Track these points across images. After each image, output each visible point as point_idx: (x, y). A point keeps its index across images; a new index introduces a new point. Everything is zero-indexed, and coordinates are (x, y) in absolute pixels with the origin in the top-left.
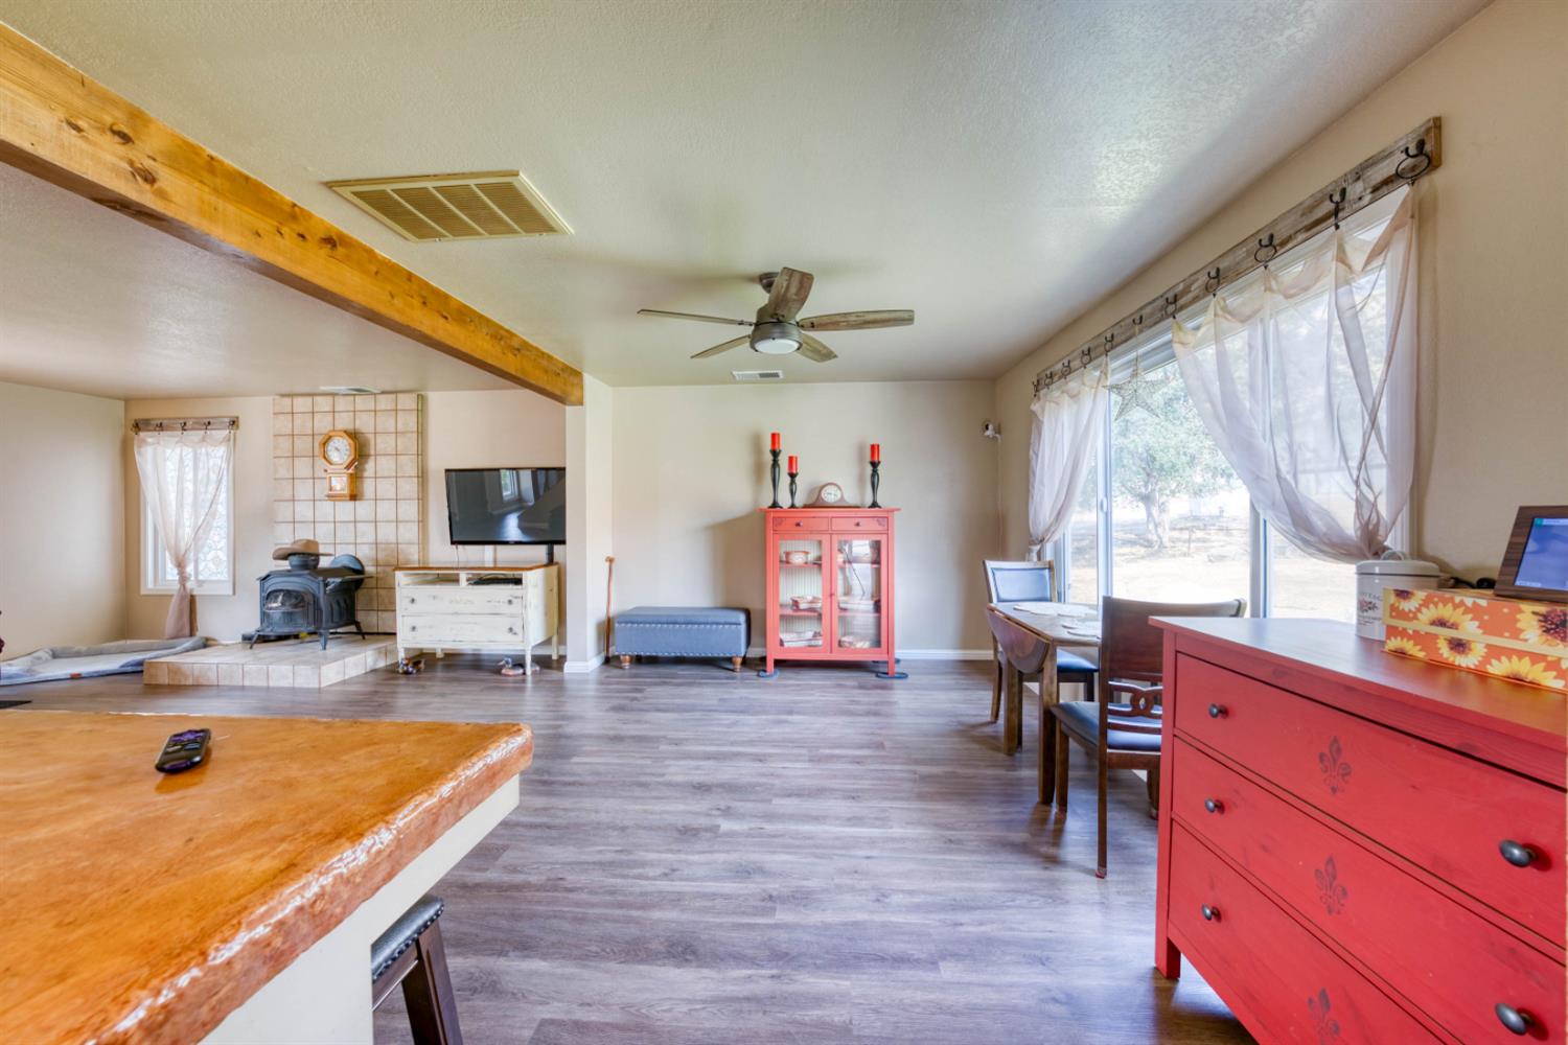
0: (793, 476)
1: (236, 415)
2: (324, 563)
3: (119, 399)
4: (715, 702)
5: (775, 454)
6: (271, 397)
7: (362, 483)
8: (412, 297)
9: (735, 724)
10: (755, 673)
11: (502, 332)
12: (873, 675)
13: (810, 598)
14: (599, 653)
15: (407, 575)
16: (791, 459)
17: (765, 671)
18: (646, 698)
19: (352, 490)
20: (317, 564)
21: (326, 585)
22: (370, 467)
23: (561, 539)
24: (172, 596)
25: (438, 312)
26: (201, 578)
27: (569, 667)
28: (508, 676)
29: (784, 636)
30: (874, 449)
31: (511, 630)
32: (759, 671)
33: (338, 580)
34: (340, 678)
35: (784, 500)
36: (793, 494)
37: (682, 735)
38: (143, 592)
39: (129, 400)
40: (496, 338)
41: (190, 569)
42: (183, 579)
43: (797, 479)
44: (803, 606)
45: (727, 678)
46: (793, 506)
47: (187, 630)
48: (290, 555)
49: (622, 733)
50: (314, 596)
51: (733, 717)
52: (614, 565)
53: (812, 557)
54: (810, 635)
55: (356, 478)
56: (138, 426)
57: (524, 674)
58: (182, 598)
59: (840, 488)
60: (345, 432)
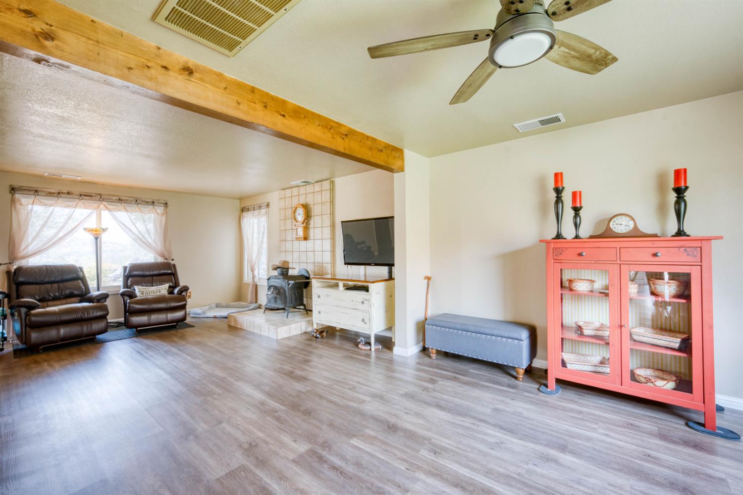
0: (577, 210)
1: (268, 201)
2: (291, 272)
3: (238, 199)
4: (489, 411)
5: (558, 191)
6: (278, 191)
7: (309, 231)
8: (255, 103)
9: (499, 445)
10: (537, 386)
11: (333, 124)
12: (682, 422)
13: (597, 325)
14: (418, 343)
15: (317, 282)
16: (574, 194)
17: (546, 386)
18: (434, 390)
19: (304, 235)
20: (288, 273)
21: (289, 284)
22: (312, 222)
23: (391, 263)
24: (250, 284)
25: (278, 112)
26: (260, 277)
27: (397, 350)
28: (361, 349)
29: (566, 356)
30: (679, 174)
31: (363, 320)
32: (541, 384)
33: (293, 282)
34: (287, 335)
35: (568, 231)
36: (577, 226)
37: (445, 442)
38: (244, 282)
39: (241, 199)
40: (326, 127)
41: (256, 273)
42: (254, 277)
43: (581, 213)
44: (587, 332)
45: (509, 386)
46: (577, 237)
47: (254, 300)
48: (278, 268)
49: (400, 423)
50: (284, 289)
51: (500, 435)
52: (431, 282)
53: (599, 285)
54: (597, 359)
55: (306, 228)
56: (243, 210)
57: (370, 350)
58: (253, 285)
59: (633, 219)
60: (302, 205)
